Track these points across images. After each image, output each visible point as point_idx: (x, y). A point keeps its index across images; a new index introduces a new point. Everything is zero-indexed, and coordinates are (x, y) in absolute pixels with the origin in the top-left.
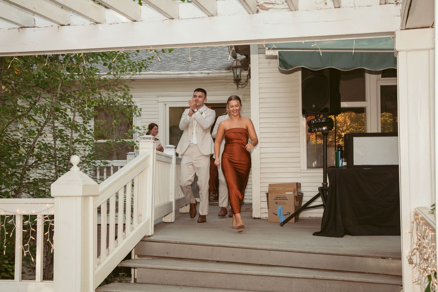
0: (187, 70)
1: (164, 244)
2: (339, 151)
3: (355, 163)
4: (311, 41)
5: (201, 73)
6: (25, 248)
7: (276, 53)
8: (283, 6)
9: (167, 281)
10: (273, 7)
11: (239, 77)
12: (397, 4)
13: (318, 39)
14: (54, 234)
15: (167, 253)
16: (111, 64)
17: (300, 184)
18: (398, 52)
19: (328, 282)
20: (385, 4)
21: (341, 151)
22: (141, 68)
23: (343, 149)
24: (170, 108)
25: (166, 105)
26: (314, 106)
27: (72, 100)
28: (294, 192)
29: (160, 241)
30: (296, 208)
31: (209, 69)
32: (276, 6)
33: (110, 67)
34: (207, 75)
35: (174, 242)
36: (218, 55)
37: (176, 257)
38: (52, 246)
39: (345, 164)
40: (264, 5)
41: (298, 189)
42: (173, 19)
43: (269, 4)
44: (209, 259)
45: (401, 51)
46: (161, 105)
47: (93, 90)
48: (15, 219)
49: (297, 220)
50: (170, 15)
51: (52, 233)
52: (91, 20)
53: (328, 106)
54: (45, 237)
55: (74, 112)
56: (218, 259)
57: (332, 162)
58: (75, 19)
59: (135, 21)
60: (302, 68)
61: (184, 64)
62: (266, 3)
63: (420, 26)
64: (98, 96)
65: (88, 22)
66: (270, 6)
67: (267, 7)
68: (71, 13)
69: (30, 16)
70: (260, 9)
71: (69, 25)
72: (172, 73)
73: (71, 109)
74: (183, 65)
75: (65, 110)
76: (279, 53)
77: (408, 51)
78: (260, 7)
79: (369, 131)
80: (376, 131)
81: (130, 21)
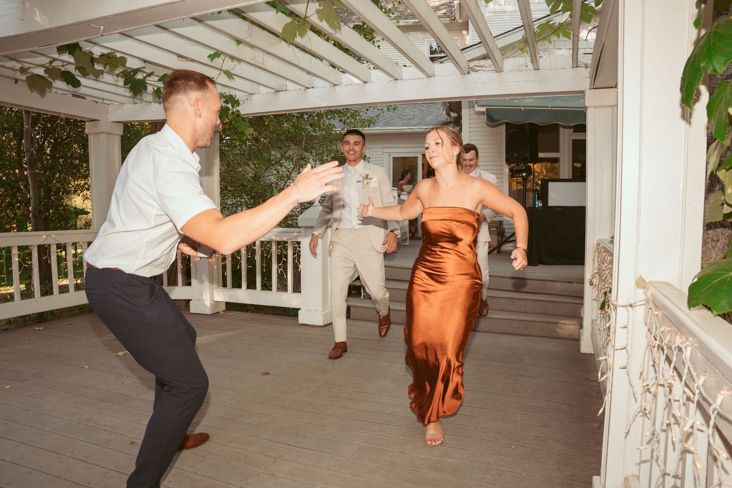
0: (408, 126)
2: (536, 194)
3: (549, 205)
4: (513, 98)
5: (420, 128)
6: (280, 267)
7: (484, 109)
8: (490, 69)
10: (483, 69)
13: (519, 97)
14: (301, 257)
15: (391, 276)
16: (345, 120)
17: (502, 222)
18: (587, 108)
19: (522, 301)
20: (577, 67)
21: (538, 194)
22: (370, 123)
23: (540, 193)
24: (393, 158)
25: (390, 155)
26: (516, 155)
27: (314, 151)
28: (497, 229)
30: (498, 241)
31: (426, 125)
32: (484, 69)
33: (345, 123)
34: (425, 130)
35: (396, 267)
36: (434, 113)
37: (397, 279)
38: (299, 266)
39: (540, 205)
41: (501, 227)
42: (397, 80)
43: (478, 67)
45: (590, 107)
46: (386, 156)
47: (331, 142)
48: (271, 246)
49: (499, 252)
50: (396, 76)
51: (299, 256)
52: (330, 82)
53: (528, 155)
54: (294, 259)
55: (315, 161)
57: (530, 203)
58: (318, 83)
59: (366, 82)
60: (506, 122)
61: (405, 120)
62: (476, 66)
63: (606, 87)
64: (334, 147)
65: (327, 84)
66: (480, 68)
67: (476, 69)
68: (314, 78)
69: (283, 81)
70: (471, 71)
71: (313, 88)
72: (395, 128)
73: (313, 159)
75: (309, 159)
76: (487, 109)
77: (595, 107)
79: (561, 177)
80: (567, 178)
81: (362, 83)
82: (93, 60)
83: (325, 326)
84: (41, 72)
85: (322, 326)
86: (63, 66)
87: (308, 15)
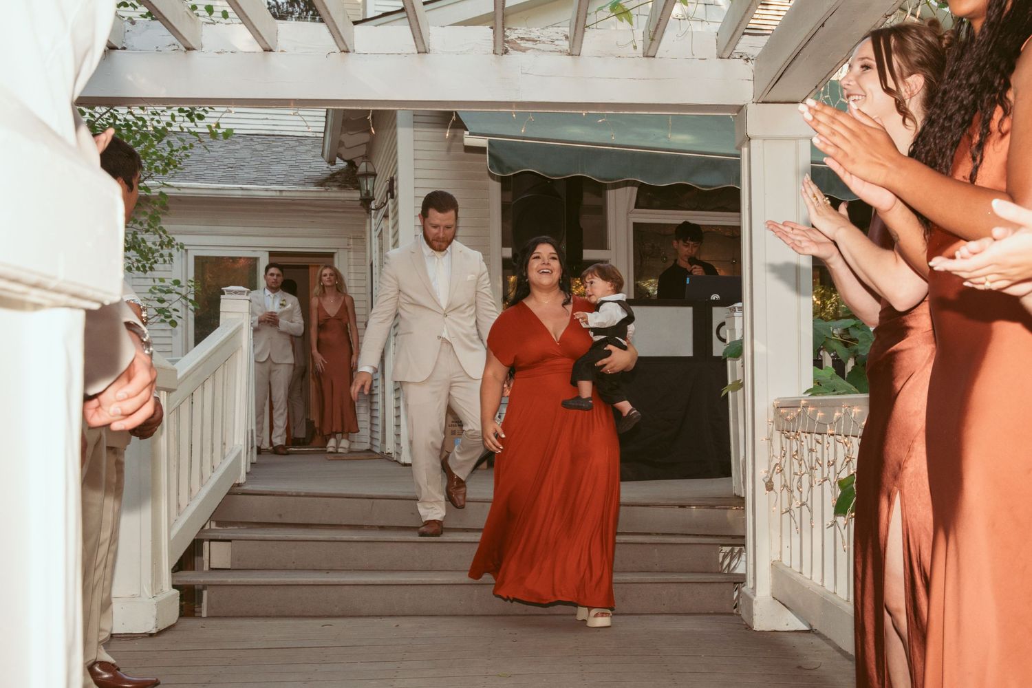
0: (235, 183)
1: (273, 497)
4: (598, 112)
5: (267, 190)
7: (484, 142)
8: (553, 47)
9: (294, 563)
10: (535, 47)
11: (371, 195)
12: (747, 60)
13: (611, 110)
18: (750, 139)
24: (197, 258)
25: (189, 251)
29: (265, 493)
31: (281, 183)
32: (539, 46)
34: (278, 194)
35: (294, 494)
37: (297, 521)
40: (518, 42)
42: (347, 52)
43: (527, 40)
44: (365, 523)
45: (757, 138)
50: (347, 43)
56: (382, 523)
59: (271, 50)
60: (531, 173)
61: (223, 170)
62: (522, 39)
63: (784, 100)
66: (529, 45)
67: (523, 45)
70: (511, 48)
71: (124, 48)
74: (220, 173)
76: (490, 143)
78: (511, 45)
81: (259, 49)
83: (160, 633)
85: (151, 635)
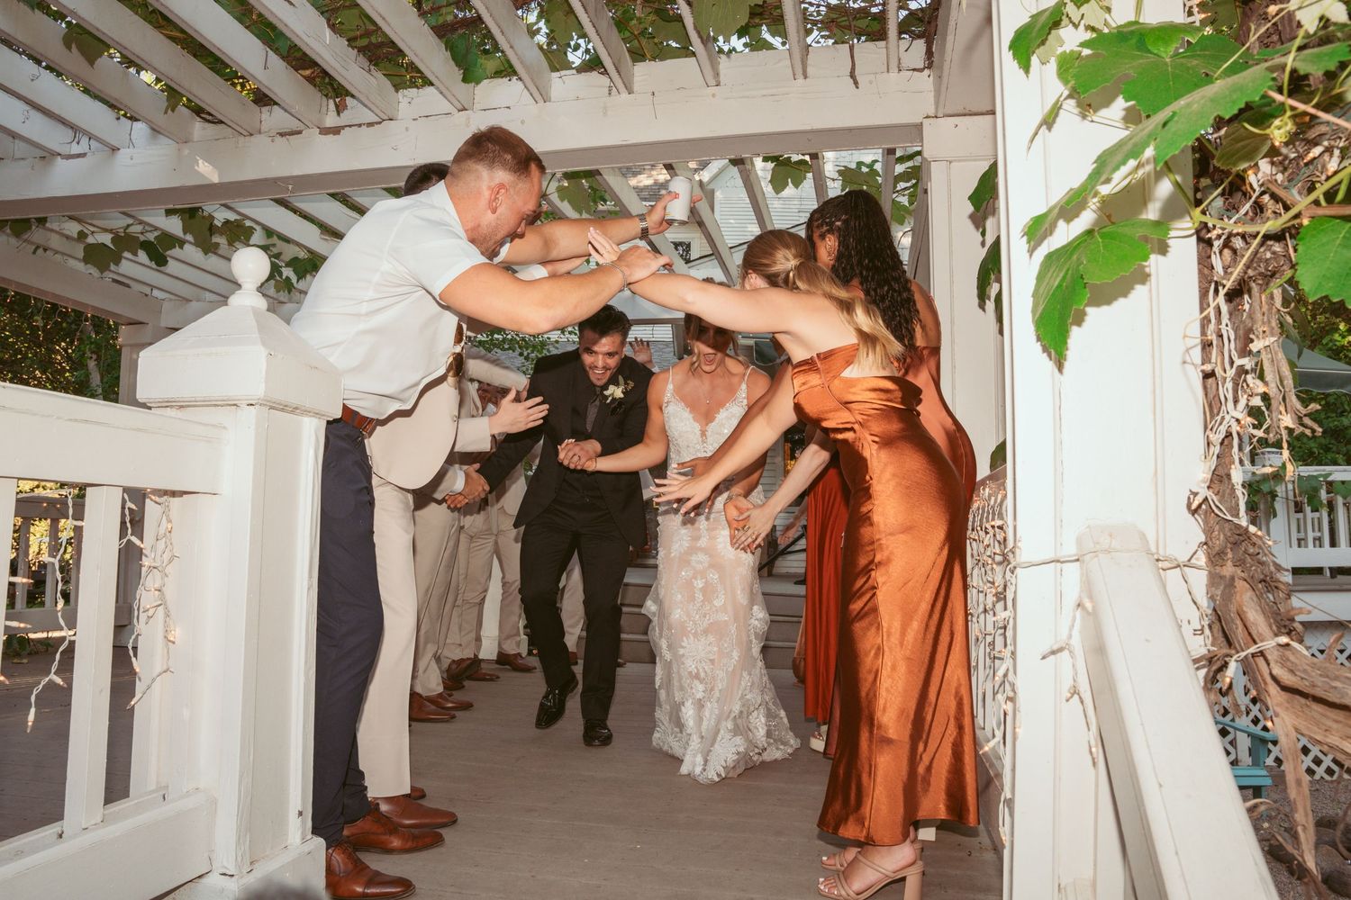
82: (212, 229)
84: (106, 239)
86: (142, 233)
87: (548, 193)
